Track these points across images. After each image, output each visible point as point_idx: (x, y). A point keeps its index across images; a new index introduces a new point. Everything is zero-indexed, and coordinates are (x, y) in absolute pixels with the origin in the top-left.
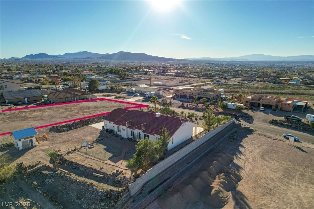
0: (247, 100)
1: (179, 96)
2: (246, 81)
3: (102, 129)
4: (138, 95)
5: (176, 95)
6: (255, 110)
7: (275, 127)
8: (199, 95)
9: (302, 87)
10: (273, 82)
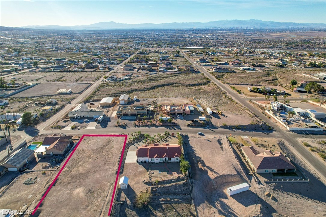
0: (168, 112)
1: (122, 115)
2: (128, 70)
3: (136, 162)
4: (89, 120)
5: (120, 114)
6: (176, 119)
7: (191, 128)
8: (137, 112)
9: (168, 73)
10: (148, 70)
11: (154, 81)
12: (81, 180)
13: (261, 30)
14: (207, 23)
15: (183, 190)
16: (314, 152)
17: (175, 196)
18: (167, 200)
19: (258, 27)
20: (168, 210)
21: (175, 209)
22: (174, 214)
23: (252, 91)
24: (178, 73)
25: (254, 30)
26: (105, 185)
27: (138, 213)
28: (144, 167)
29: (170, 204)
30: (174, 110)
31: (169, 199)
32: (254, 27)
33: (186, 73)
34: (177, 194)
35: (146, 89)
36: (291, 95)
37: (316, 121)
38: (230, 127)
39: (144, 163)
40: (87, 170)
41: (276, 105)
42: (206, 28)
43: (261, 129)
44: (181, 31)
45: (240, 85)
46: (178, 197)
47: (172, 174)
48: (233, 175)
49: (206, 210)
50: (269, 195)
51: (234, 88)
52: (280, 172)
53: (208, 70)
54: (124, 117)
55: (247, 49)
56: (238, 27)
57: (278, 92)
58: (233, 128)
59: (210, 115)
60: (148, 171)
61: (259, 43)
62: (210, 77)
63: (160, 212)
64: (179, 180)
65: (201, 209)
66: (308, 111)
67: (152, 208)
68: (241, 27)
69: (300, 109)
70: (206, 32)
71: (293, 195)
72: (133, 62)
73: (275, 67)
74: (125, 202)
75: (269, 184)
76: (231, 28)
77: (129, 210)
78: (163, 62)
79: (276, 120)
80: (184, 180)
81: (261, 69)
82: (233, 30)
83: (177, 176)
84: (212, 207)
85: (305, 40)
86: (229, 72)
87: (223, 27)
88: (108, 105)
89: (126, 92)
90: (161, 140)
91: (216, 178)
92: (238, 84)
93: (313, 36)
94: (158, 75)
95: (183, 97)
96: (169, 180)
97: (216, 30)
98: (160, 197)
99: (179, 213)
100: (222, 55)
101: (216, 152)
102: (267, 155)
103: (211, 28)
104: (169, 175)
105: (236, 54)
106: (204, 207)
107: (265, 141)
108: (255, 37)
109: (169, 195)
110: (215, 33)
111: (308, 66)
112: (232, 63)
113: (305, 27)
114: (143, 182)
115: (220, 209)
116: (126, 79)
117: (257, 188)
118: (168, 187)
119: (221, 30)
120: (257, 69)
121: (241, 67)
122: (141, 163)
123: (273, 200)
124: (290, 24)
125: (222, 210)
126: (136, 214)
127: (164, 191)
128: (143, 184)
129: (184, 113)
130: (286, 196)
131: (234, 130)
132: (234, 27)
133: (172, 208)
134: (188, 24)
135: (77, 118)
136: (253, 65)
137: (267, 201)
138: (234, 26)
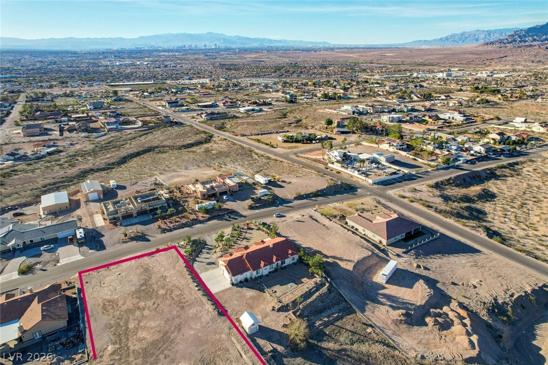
0: (204, 194)
1: (121, 218)
2: (37, 136)
3: (231, 286)
4: (52, 246)
5: (114, 218)
6: (224, 202)
7: (257, 211)
8: (149, 207)
9: (129, 131)
10: (83, 131)
11: (113, 150)
12: (166, 352)
13: (227, 49)
14: (136, 39)
15: (332, 299)
16: (415, 203)
17: (329, 312)
18: (325, 321)
19: (222, 45)
20: (337, 333)
21: (344, 329)
22: (347, 335)
23: (285, 141)
24: (148, 130)
25: (218, 51)
26: (219, 340)
27: (305, 358)
28: (252, 288)
29: (332, 324)
30: (212, 188)
31: (326, 319)
32: (216, 45)
33: (161, 127)
34: (329, 308)
35: (109, 165)
36: (335, 139)
37: (390, 165)
38: (307, 196)
39: (245, 282)
40: (159, 331)
41: (337, 154)
42: (136, 48)
43: (343, 189)
44: (90, 53)
45: (262, 134)
46: (333, 310)
47: (303, 283)
48: (369, 256)
49: (376, 312)
50: (419, 266)
51: (258, 141)
52: (408, 235)
53: (193, 117)
54: (124, 221)
55: (224, 79)
56: (190, 44)
57: (318, 137)
58: (311, 196)
59: (265, 185)
60: (265, 292)
61: (235, 70)
62: (206, 129)
63: (329, 342)
64: (318, 287)
65: (371, 314)
66: (375, 156)
67: (315, 342)
68: (196, 45)
69: (365, 154)
70: (139, 55)
71: (436, 257)
72: (34, 118)
73: (283, 103)
74: (274, 351)
75: (409, 254)
76: (179, 47)
77: (289, 359)
78: (103, 113)
79: (349, 174)
80: (325, 285)
81: (269, 108)
82: (184, 50)
83: (310, 282)
84: (379, 305)
85: (291, 63)
86: (229, 118)
87: (166, 46)
88: (63, 208)
89: (74, 178)
90: (237, 239)
91: (355, 267)
92: (258, 135)
93: (298, 57)
94: (112, 137)
95: (199, 166)
96: (306, 292)
97: (155, 51)
98: (313, 321)
99: (352, 332)
100: (196, 93)
101: (323, 234)
102: (384, 218)
103: (146, 48)
104: (300, 286)
105: (216, 89)
106: (371, 310)
107: (362, 204)
108: (223, 60)
109: (321, 313)
110: (157, 56)
111: (322, 99)
112: (223, 103)
113: (283, 44)
114: (273, 310)
115: (390, 304)
116: (49, 154)
117: (402, 263)
118: (313, 302)
119: (165, 51)
120: (264, 109)
121: (240, 109)
122: (240, 285)
123: (426, 270)
124: (264, 40)
125: (392, 304)
126: (303, 360)
127: (311, 311)
128: (275, 313)
129: (230, 189)
130: (431, 260)
131: (314, 198)
132: (185, 46)
133: (339, 328)
134: (99, 41)
135: (14, 249)
136: (256, 104)
137: (422, 274)
138: (184, 44)
